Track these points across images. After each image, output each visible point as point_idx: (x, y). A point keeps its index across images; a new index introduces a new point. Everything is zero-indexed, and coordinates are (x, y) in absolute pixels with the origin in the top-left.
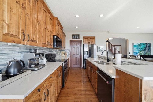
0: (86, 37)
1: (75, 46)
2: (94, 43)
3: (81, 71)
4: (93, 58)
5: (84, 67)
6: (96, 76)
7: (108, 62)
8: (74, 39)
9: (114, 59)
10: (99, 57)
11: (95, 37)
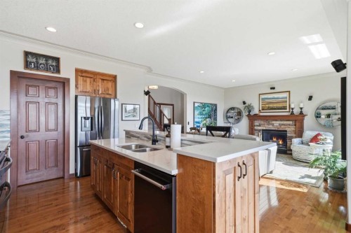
0: (86, 72)
1: (40, 100)
2: (113, 94)
3: (64, 189)
4: (109, 137)
5: (76, 173)
6: (131, 185)
7: (154, 146)
8: (31, 69)
9: (167, 136)
10: (129, 135)
11: (115, 77)
